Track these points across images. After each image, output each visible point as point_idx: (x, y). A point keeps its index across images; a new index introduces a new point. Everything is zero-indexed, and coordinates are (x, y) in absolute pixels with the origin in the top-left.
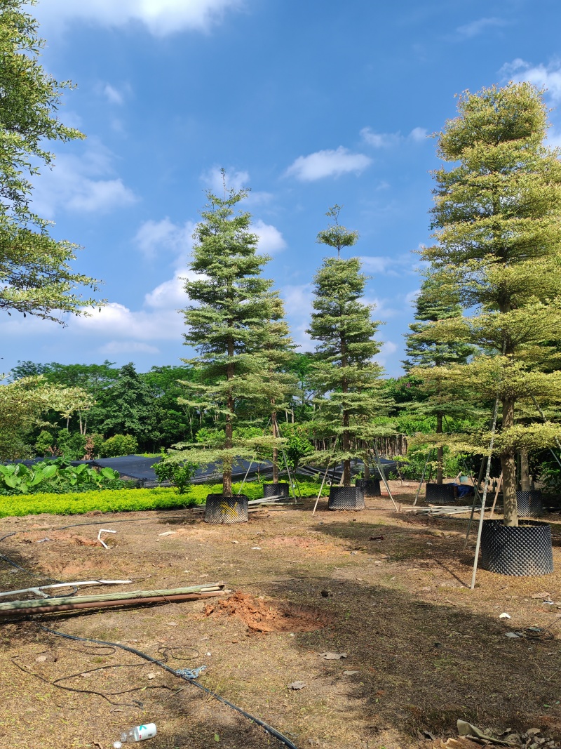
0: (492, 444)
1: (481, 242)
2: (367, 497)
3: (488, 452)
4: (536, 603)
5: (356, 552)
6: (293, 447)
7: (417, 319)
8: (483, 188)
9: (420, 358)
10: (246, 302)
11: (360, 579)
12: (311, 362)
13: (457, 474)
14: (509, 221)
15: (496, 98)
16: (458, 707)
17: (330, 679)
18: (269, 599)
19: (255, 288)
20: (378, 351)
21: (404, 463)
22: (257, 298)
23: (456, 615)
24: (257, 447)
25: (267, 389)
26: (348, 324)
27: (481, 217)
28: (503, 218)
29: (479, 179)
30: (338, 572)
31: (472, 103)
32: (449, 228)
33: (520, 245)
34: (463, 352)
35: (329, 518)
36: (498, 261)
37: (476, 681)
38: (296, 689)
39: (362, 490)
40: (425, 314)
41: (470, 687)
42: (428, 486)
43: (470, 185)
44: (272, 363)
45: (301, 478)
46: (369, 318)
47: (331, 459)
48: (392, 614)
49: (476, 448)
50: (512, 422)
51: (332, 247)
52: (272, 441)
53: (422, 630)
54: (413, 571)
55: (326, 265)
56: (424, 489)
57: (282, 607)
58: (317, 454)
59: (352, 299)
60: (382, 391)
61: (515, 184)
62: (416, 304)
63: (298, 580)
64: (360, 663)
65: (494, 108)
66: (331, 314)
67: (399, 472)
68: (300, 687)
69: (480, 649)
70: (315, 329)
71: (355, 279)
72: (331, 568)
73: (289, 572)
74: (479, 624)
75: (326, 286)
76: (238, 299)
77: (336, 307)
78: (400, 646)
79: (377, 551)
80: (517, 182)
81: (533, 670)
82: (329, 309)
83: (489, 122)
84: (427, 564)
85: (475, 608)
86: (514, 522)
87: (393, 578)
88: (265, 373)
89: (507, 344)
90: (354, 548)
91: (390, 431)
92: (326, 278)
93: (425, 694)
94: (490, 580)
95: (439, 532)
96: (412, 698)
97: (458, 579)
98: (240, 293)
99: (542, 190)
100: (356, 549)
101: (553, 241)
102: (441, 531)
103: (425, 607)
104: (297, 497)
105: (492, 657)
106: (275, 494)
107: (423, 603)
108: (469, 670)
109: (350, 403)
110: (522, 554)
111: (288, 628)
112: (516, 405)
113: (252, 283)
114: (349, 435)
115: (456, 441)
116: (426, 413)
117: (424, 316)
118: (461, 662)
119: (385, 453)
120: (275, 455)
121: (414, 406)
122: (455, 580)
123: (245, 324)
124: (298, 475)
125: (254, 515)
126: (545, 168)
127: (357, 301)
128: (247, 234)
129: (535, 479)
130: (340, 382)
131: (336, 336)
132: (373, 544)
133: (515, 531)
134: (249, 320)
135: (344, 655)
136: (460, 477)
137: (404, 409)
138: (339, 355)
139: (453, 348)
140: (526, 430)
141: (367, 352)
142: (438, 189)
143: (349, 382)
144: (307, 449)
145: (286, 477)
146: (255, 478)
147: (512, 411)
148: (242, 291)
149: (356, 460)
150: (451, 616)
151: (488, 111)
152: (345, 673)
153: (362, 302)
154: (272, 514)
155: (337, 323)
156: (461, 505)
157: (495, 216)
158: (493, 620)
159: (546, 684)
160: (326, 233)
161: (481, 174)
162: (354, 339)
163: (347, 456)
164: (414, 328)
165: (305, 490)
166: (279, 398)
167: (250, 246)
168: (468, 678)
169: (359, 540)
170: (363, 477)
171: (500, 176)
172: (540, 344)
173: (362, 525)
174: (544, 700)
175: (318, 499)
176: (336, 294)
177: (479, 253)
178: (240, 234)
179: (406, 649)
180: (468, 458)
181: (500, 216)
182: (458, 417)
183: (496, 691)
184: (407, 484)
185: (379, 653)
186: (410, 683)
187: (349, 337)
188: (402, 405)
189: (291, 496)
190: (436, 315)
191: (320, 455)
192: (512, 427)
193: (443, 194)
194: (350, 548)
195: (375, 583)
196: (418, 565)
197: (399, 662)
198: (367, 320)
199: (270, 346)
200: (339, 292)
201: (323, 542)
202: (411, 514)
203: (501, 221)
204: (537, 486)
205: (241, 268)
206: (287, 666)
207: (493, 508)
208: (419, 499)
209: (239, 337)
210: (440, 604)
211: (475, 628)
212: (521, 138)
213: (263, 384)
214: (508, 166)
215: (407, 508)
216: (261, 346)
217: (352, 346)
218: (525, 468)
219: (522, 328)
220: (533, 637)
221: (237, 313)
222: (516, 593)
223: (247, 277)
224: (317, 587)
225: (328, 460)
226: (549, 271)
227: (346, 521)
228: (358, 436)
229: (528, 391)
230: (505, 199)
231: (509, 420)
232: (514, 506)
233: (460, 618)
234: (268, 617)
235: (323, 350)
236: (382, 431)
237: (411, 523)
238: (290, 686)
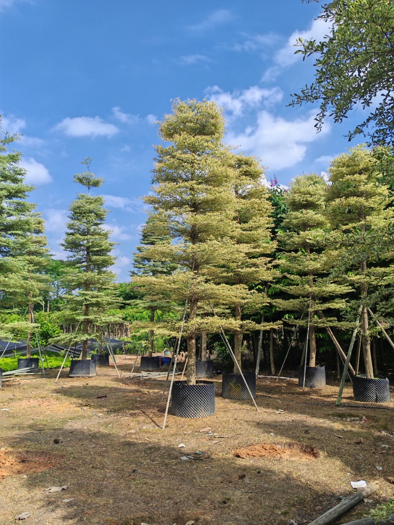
0: (182, 330)
1: (182, 197)
2: (99, 367)
3: (179, 335)
4: (202, 436)
5: (85, 408)
6: (45, 330)
7: (141, 243)
8: (185, 162)
9: (142, 270)
10: (13, 218)
11: (85, 428)
12: (63, 268)
13: (163, 350)
14: (200, 186)
15: (196, 107)
16: (142, 514)
17: (51, 507)
18: (10, 449)
19: (21, 209)
20: (113, 264)
21: (128, 342)
22: (22, 216)
23: (150, 448)
24: (13, 330)
25: (25, 285)
26: (92, 242)
27: (183, 181)
28: (196, 184)
29: (183, 156)
30: (69, 424)
31: (181, 107)
32: (162, 184)
33: (206, 202)
34: (170, 268)
35: (68, 383)
36: (191, 211)
37: (157, 493)
38: (22, 519)
39: (95, 362)
40: (147, 240)
41: (152, 498)
42: (143, 358)
43: (178, 159)
44: (31, 265)
45: (50, 354)
46: (108, 239)
47: (73, 339)
48: (106, 452)
49: (171, 332)
50: (195, 315)
51: (84, 186)
52: (26, 326)
53: (125, 461)
54: (125, 419)
55: (79, 199)
56: (139, 360)
57: (20, 455)
58: (63, 336)
59: (96, 224)
60: (114, 292)
61: (205, 163)
62: (142, 233)
63: (37, 432)
64: (76, 492)
65: (194, 113)
66: (80, 234)
67: (124, 349)
68: (26, 517)
69: (163, 471)
70: (68, 243)
71: (99, 211)
72: (64, 421)
73: (30, 427)
74: (164, 453)
75: (78, 213)
76: (6, 215)
77: (84, 229)
78: (109, 475)
79: (101, 406)
80: (206, 162)
81: (194, 481)
82: (79, 230)
83: (191, 121)
84: (135, 414)
85: (164, 442)
86: (193, 382)
87: (110, 426)
88: (25, 273)
89: (195, 265)
90: (84, 404)
91: (117, 319)
92: (78, 207)
93: (121, 508)
94: (176, 422)
95: (146, 391)
96: (111, 513)
97: (155, 422)
98: (8, 211)
99: (220, 170)
100: (86, 406)
101: (225, 202)
102: (147, 390)
103: (130, 444)
104: (45, 369)
105: (170, 475)
106: (27, 366)
107: (129, 441)
108: (154, 486)
109: (90, 299)
110: (197, 403)
111: (23, 471)
112: (199, 304)
113: (18, 204)
114: (88, 322)
115: (159, 327)
116: (145, 308)
117: (146, 242)
118: (149, 481)
119: (116, 335)
120: (29, 337)
121: (136, 303)
122: (153, 424)
123: (11, 234)
124: (49, 351)
125: (7, 383)
126: (222, 156)
127: (100, 226)
128: (17, 168)
129: (211, 353)
130: (84, 283)
131: (83, 250)
132: (99, 402)
133: (193, 388)
134: (14, 232)
135: (65, 487)
136: (165, 352)
137: (129, 304)
138: (85, 264)
139: (164, 265)
140: (202, 321)
141: (105, 263)
142: (157, 158)
143: (91, 283)
144: (56, 332)
145: (37, 354)
146: (12, 354)
147: (196, 308)
148: (10, 210)
149: (92, 340)
150: (147, 449)
151: (191, 114)
152: (64, 501)
153: (104, 227)
154: (23, 382)
155: (85, 241)
156: (163, 371)
157: (191, 182)
158: (174, 449)
159: (201, 489)
160: (80, 175)
161: (184, 153)
162: (97, 253)
163: (85, 337)
164: (139, 249)
165: (53, 362)
166: (35, 293)
167: (19, 177)
168: (152, 492)
169: (89, 398)
170: (97, 352)
171: (196, 156)
172: (215, 266)
173: (92, 387)
174: (198, 500)
175: (61, 369)
176: (84, 220)
177: (180, 204)
178: (12, 167)
179: (112, 477)
180: (170, 339)
181: (194, 182)
182: (165, 310)
183: (169, 498)
184: (129, 357)
185: (92, 482)
186: (111, 501)
187: (92, 252)
188: (128, 302)
189: (41, 367)
190: (154, 241)
191: (64, 336)
192: (194, 319)
193: (160, 162)
194: (81, 405)
195: (96, 430)
196: (130, 414)
197: (106, 487)
198: (106, 241)
199: (30, 253)
200: (87, 219)
201: (61, 401)
202: (129, 379)
203: (195, 185)
204: (212, 357)
205: (10, 193)
206: (16, 502)
207: (183, 373)
208: (135, 367)
209: (4, 244)
210: (140, 442)
211: (162, 456)
212: (209, 135)
213: (22, 282)
214: (201, 151)
215: (127, 374)
216: (24, 252)
217: (94, 258)
218: (204, 345)
219: (204, 255)
220: (197, 458)
221: (4, 226)
222: (191, 429)
223: (15, 200)
224: (51, 437)
225: (70, 340)
226: (221, 221)
227: (81, 385)
228: (94, 323)
229: (206, 296)
230: (198, 172)
231: (194, 314)
232: (194, 371)
233: (152, 450)
234: (8, 464)
235: (73, 259)
236: (112, 319)
237: (128, 385)
238: (17, 517)
